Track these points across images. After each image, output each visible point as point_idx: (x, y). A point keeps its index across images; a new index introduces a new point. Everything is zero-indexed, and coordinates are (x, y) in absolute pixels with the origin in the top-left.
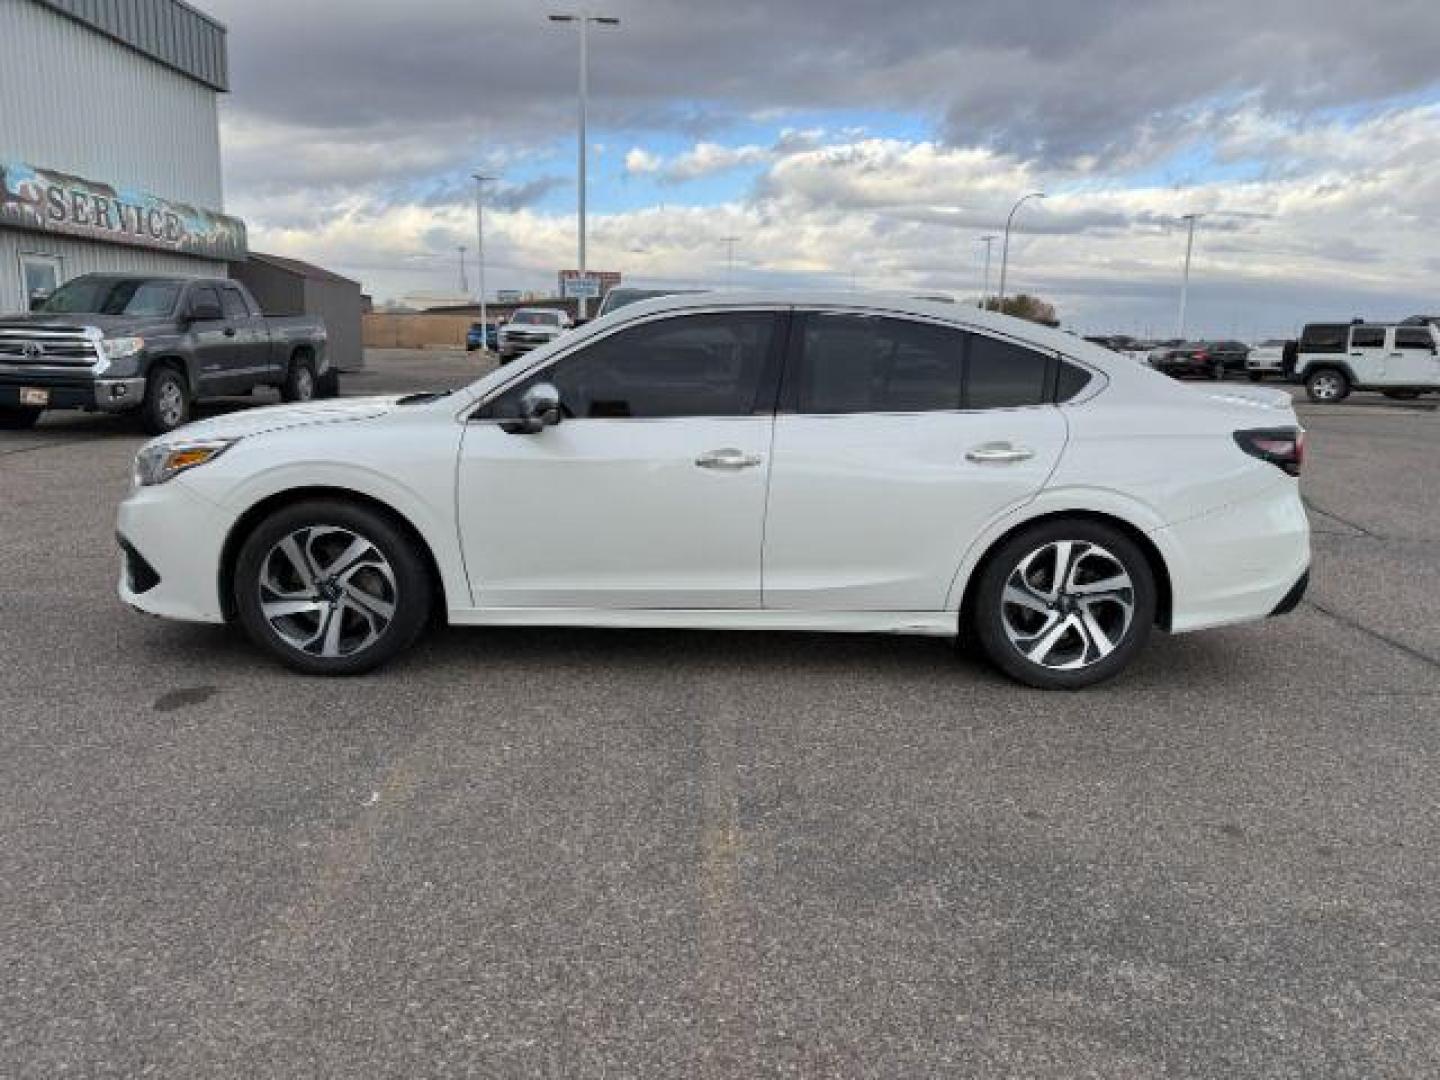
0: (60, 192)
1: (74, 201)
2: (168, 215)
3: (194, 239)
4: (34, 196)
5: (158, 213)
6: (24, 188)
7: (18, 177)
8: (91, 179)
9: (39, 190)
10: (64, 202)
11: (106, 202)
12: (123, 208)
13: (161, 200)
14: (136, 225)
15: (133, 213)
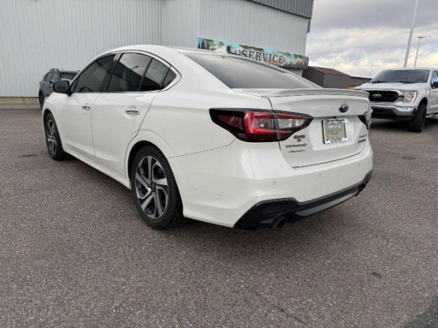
0: (246, 51)
1: (250, 53)
2: (280, 56)
3: (288, 63)
4: (238, 52)
5: (277, 56)
6: (236, 51)
7: (234, 48)
8: (257, 47)
9: (239, 51)
10: (246, 54)
11: (260, 54)
12: (265, 55)
13: (278, 52)
14: (269, 59)
15: (268, 56)
